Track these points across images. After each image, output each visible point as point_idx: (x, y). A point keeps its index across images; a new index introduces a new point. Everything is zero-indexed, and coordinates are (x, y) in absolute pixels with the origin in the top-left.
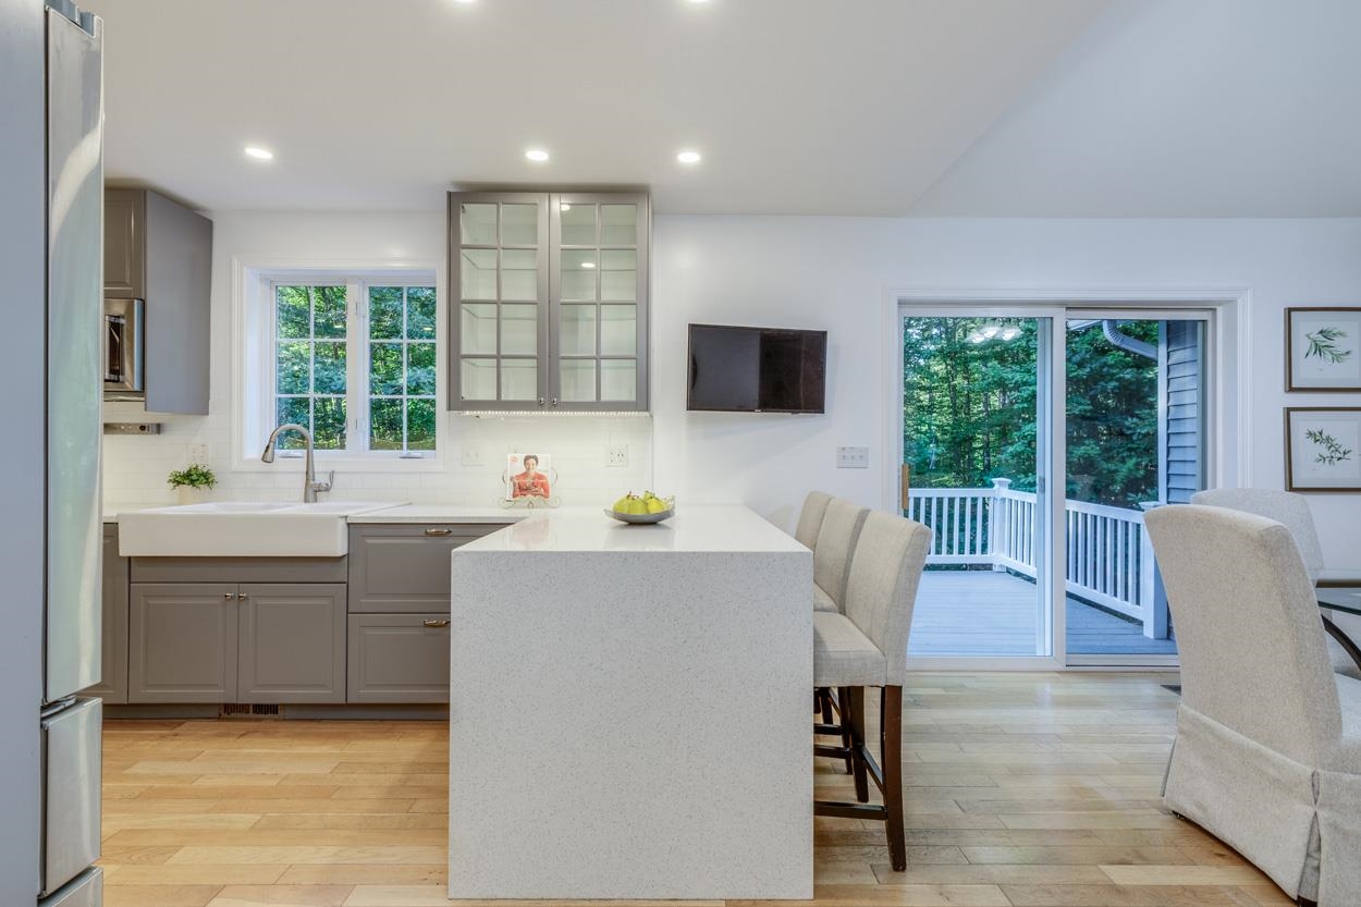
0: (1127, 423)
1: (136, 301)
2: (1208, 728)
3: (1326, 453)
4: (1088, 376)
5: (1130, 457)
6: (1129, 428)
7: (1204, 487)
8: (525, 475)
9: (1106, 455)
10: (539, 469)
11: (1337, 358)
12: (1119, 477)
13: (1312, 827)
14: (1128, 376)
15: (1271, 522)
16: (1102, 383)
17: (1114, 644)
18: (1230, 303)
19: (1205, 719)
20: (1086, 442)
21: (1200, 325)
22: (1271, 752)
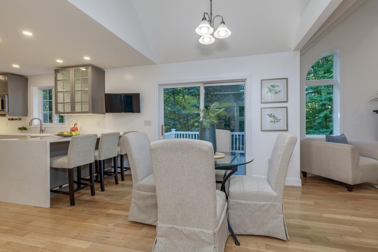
1: (6, 95)
3: (273, 120)
8: (74, 128)
10: (77, 126)
11: (276, 93)
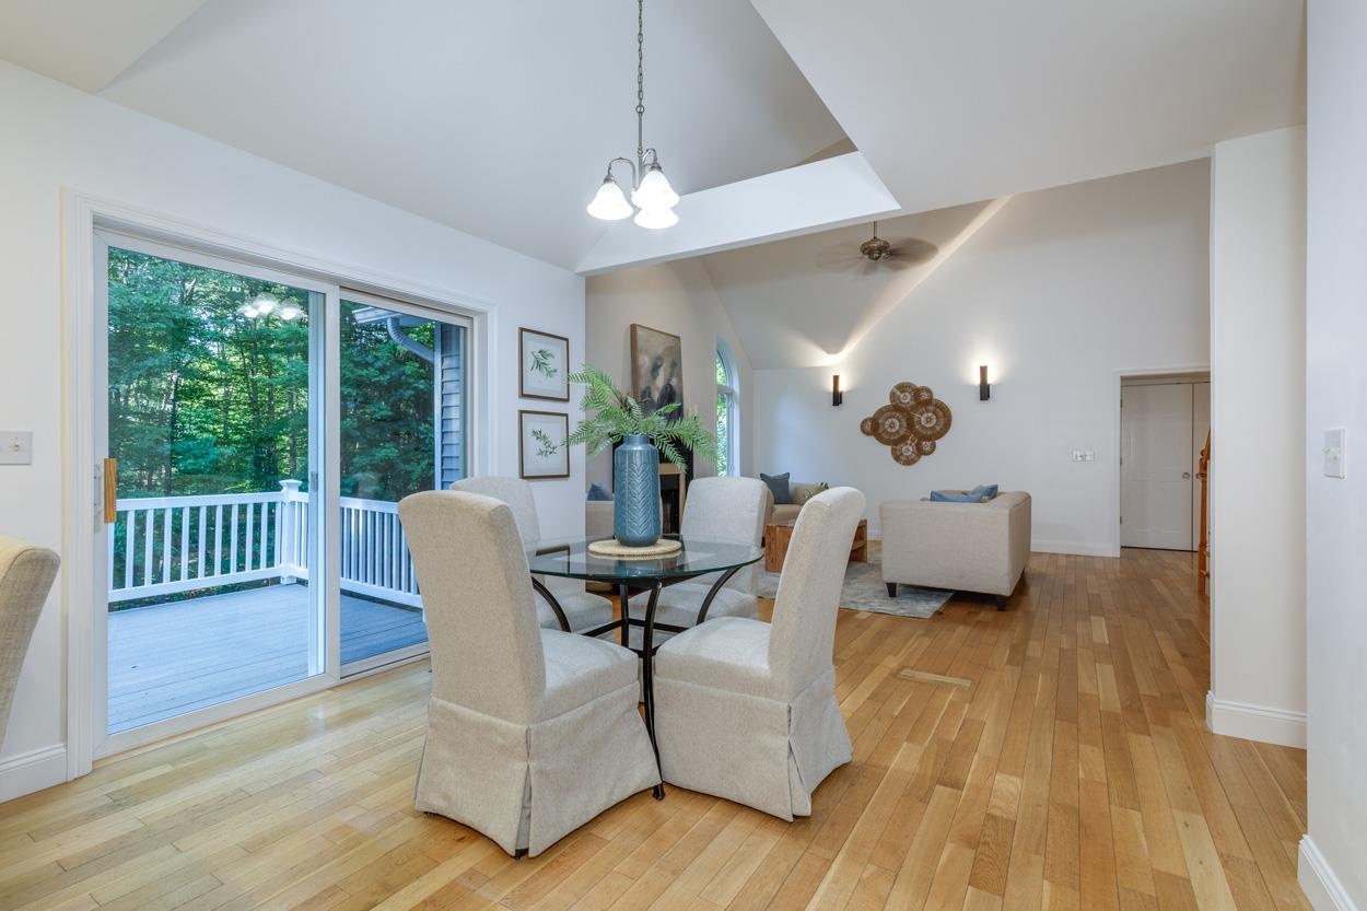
0: (421, 428)
2: (453, 715)
3: (544, 449)
4: (389, 383)
5: (424, 459)
6: (422, 433)
7: (465, 476)
9: (404, 457)
11: (550, 373)
12: (414, 476)
13: (526, 779)
14: (422, 387)
15: (499, 502)
16: (401, 391)
17: (403, 635)
18: (483, 314)
19: (452, 706)
20: (387, 445)
21: (462, 330)
22: (499, 721)
